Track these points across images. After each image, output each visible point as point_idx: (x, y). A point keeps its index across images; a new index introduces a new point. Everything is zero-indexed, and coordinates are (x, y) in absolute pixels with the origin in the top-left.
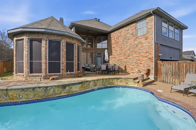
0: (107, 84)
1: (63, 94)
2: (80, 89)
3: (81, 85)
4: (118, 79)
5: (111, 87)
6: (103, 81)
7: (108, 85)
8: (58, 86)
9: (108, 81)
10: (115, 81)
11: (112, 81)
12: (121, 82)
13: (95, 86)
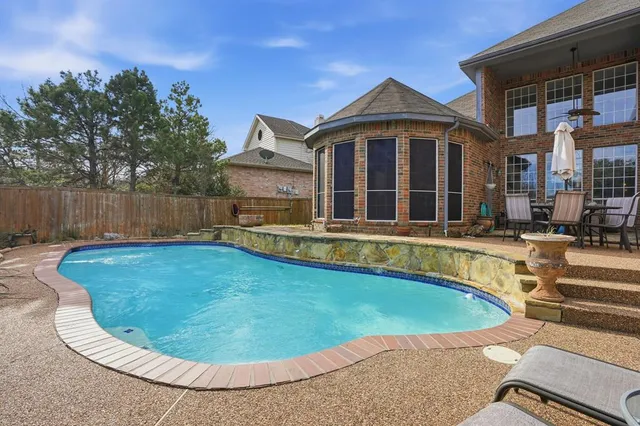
0: (427, 268)
1: (295, 257)
2: (329, 257)
3: (331, 245)
4: (474, 253)
5: (439, 282)
6: (411, 250)
7: (433, 270)
8: (288, 237)
9: (434, 256)
10: (461, 261)
11: (450, 261)
12: (482, 270)
13: (381, 261)
